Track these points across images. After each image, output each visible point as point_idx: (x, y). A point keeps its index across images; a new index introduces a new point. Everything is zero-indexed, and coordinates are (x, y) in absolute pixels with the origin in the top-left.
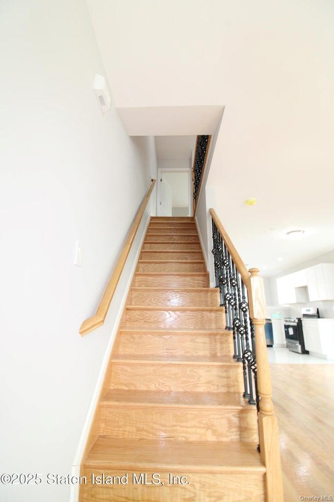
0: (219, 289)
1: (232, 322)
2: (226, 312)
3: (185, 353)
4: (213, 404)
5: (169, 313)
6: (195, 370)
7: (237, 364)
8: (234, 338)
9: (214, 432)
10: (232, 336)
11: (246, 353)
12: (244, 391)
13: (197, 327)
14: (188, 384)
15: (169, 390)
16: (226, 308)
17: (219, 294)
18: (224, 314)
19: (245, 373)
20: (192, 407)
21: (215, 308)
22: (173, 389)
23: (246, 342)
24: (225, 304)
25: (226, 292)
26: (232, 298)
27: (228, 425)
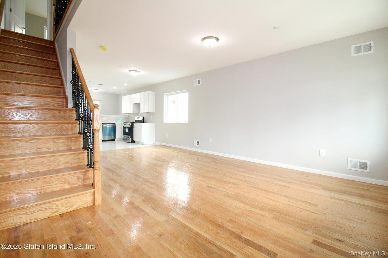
0: (75, 109)
1: (83, 130)
2: (79, 124)
3: (49, 149)
4: (69, 172)
5: (33, 126)
6: (56, 158)
7: (84, 151)
8: (84, 139)
9: (69, 184)
10: (82, 138)
11: (89, 146)
12: (87, 163)
13: (57, 134)
14: (52, 166)
15: (37, 171)
16: (79, 122)
17: (75, 112)
18: (78, 125)
19: (88, 155)
20: (55, 175)
21: (72, 121)
22: (40, 170)
23: (90, 140)
24: (79, 119)
25: (80, 112)
26: (84, 117)
27: (77, 179)
